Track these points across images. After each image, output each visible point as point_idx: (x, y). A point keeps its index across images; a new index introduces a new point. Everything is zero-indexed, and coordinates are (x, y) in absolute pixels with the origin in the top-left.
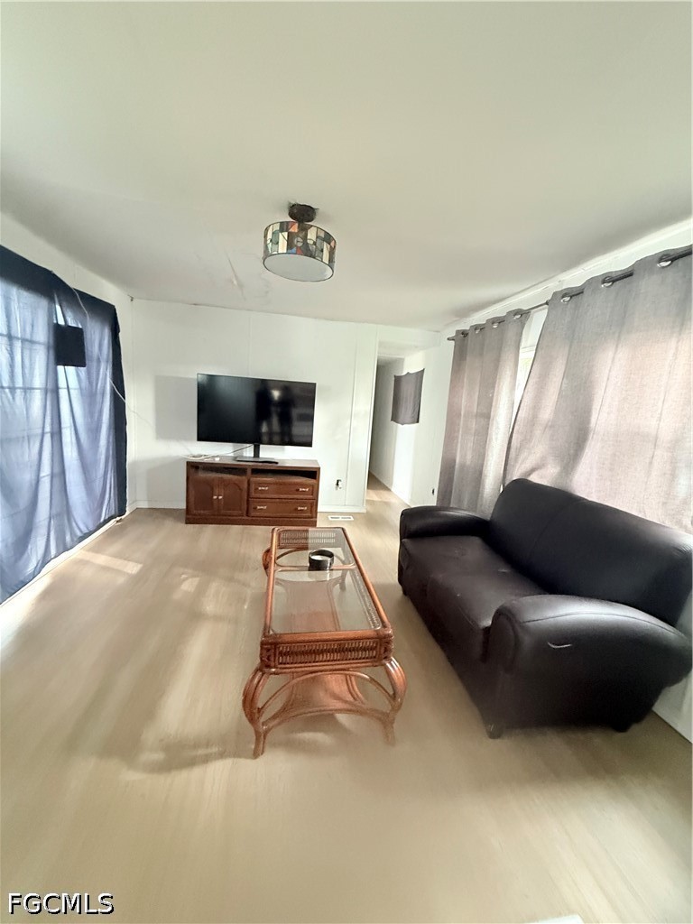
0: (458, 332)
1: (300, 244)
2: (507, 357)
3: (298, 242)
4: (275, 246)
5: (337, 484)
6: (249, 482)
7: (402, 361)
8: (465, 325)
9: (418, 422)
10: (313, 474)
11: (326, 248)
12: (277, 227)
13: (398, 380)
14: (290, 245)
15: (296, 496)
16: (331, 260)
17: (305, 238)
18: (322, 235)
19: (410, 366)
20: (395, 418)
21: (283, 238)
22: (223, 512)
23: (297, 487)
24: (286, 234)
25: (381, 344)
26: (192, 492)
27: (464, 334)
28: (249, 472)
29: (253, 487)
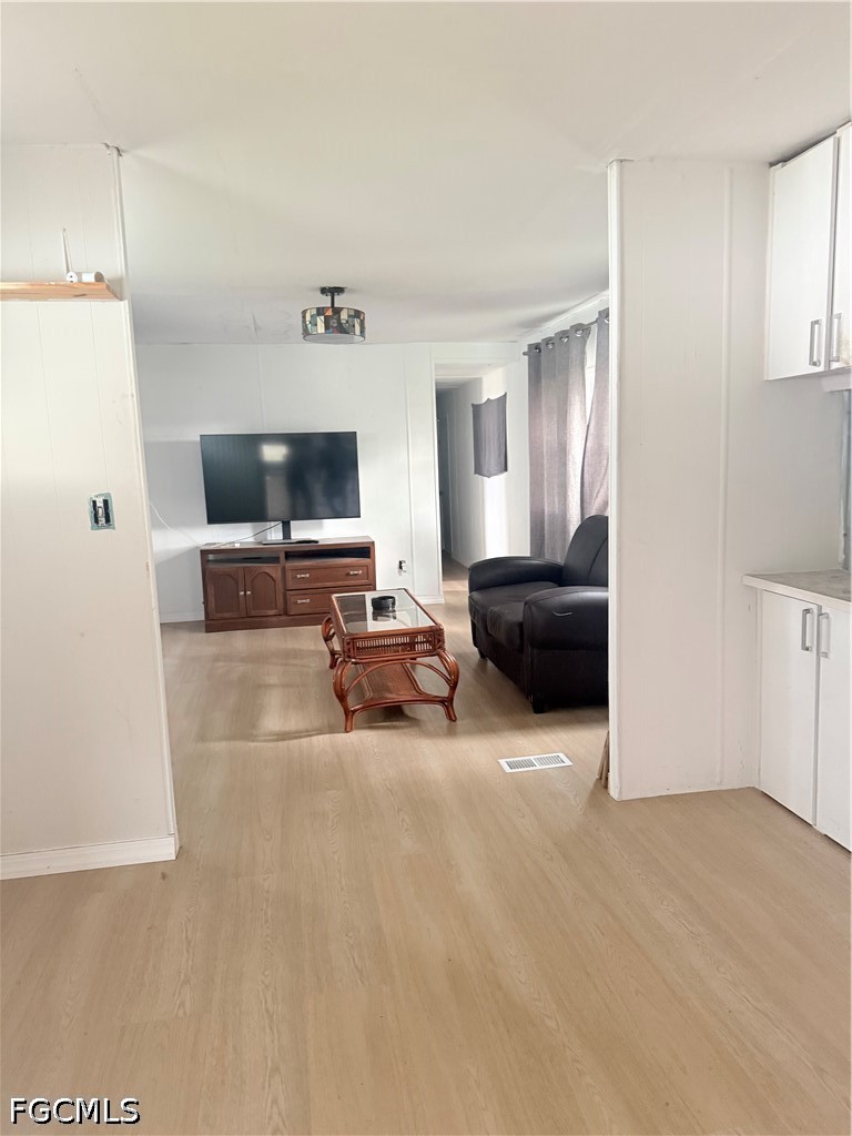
0: (530, 346)
1: (335, 325)
2: (574, 378)
3: (334, 323)
4: (314, 328)
5: (401, 567)
6: (284, 569)
7: (478, 381)
8: (536, 338)
9: (506, 470)
10: (364, 551)
11: (357, 323)
12: (314, 312)
13: (477, 409)
14: (327, 327)
15: (346, 583)
16: (362, 332)
17: (339, 319)
18: (352, 313)
19: (490, 390)
20: (479, 470)
21: (320, 320)
22: (253, 613)
23: (347, 570)
24: (322, 317)
25: (438, 367)
26: (211, 591)
27: (537, 347)
28: (282, 556)
29: (289, 575)
